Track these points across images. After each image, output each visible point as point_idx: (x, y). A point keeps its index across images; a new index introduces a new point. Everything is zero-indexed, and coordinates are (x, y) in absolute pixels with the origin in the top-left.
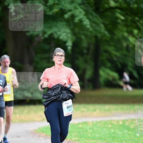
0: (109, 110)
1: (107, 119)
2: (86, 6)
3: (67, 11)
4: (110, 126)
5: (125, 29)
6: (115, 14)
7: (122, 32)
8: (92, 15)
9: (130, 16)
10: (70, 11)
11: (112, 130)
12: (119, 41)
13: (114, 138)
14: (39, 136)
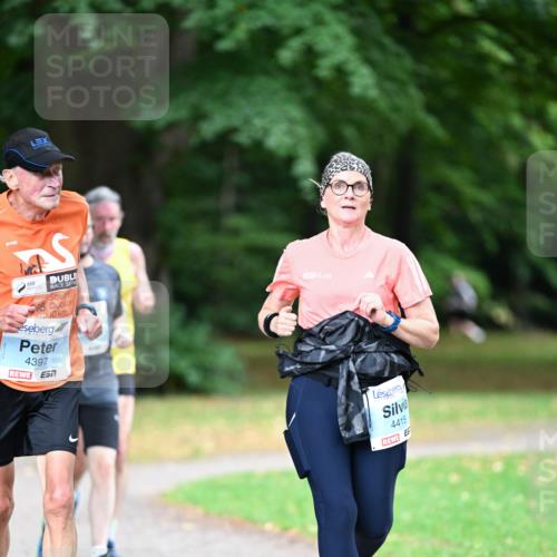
0: (453, 417)
1: (444, 451)
2: (362, 15)
3: (286, 31)
4: (454, 478)
5: (513, 101)
6: (474, 41)
7: (501, 112)
8: (381, 47)
9: (532, 50)
10: (298, 31)
11: (465, 496)
12: (490, 147)
13: (470, 524)
14: (180, 519)
